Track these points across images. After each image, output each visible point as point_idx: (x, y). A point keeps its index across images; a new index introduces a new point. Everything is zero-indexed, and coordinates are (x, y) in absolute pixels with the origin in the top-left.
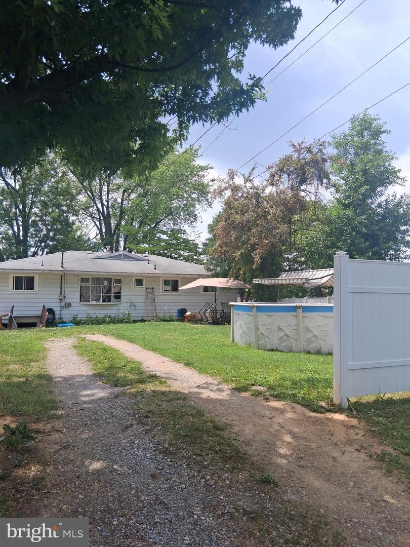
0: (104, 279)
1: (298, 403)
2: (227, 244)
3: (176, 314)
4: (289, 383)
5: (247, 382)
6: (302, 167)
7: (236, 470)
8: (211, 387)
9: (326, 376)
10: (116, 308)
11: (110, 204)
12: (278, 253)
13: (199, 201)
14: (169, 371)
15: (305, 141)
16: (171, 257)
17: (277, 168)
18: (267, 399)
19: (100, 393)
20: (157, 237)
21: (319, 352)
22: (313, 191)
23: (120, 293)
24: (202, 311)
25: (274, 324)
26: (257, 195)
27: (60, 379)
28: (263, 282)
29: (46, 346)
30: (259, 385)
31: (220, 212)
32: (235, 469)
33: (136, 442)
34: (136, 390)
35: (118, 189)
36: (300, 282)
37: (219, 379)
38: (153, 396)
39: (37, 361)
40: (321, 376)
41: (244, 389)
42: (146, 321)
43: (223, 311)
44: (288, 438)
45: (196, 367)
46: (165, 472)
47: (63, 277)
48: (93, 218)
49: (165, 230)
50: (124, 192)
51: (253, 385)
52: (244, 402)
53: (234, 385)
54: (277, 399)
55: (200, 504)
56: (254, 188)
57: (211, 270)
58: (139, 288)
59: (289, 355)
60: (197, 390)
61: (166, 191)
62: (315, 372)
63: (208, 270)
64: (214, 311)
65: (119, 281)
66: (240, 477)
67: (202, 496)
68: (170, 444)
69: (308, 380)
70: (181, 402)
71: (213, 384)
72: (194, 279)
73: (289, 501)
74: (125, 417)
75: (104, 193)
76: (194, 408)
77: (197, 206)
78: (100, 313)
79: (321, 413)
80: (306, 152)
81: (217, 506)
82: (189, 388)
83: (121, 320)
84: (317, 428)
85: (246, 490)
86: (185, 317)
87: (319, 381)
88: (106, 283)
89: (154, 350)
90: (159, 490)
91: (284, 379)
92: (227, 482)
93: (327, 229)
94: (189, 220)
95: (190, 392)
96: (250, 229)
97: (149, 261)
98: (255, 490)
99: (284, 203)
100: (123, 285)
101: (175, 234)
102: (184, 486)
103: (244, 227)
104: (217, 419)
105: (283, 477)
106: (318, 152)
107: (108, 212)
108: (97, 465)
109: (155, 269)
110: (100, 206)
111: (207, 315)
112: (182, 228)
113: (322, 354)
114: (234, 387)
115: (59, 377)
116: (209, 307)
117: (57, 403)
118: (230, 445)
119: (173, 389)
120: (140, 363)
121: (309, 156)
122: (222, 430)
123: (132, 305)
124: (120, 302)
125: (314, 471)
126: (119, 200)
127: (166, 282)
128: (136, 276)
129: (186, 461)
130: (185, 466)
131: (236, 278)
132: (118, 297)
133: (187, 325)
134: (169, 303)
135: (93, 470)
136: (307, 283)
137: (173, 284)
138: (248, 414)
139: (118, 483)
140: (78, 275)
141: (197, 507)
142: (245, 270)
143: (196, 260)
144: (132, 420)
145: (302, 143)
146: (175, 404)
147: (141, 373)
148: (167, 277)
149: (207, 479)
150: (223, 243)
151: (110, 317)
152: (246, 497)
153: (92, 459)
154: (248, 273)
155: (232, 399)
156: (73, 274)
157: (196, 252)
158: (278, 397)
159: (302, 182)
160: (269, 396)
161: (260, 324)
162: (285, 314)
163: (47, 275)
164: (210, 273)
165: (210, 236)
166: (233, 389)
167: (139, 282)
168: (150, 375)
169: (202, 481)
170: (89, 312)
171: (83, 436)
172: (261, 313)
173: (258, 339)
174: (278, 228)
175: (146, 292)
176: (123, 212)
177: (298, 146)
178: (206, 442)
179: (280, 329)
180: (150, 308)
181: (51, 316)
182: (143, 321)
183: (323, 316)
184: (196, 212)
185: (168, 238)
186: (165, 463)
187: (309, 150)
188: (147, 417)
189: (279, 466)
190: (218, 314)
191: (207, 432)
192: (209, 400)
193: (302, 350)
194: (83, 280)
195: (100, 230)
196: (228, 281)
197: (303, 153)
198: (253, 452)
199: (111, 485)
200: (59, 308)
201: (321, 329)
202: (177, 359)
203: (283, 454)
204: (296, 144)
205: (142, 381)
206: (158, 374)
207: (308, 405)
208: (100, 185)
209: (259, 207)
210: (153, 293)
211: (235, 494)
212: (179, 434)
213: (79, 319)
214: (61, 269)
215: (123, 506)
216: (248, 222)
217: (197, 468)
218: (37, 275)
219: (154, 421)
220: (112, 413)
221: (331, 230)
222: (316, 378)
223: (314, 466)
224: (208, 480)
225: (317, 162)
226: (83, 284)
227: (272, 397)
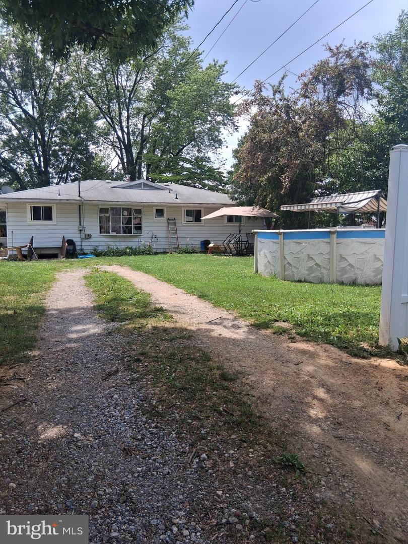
0: (124, 209)
1: (333, 345)
2: (252, 168)
3: (199, 246)
4: (320, 319)
5: (270, 317)
6: (340, 75)
7: (245, 444)
8: (225, 323)
9: (366, 311)
10: (137, 239)
11: (130, 131)
12: (309, 176)
13: (224, 124)
14: (179, 304)
15: (344, 44)
16: (195, 187)
17: (311, 77)
18: (293, 338)
19: (94, 328)
20: (180, 165)
21: (354, 283)
22: (352, 104)
23: (141, 224)
24: (226, 242)
25: (302, 253)
26: (288, 108)
27: (54, 312)
28: (292, 209)
29: (57, 277)
30: (284, 321)
31: (246, 134)
32: (245, 442)
33: (116, 396)
34: (134, 326)
35: (138, 113)
36: (334, 206)
37: (235, 314)
38: (153, 334)
39: (37, 292)
40: (361, 311)
41: (266, 325)
42: (168, 253)
43: (247, 241)
44: (321, 393)
45: (210, 300)
46: (145, 444)
47: (81, 207)
48: (114, 146)
49: (188, 158)
50: (145, 117)
51: (276, 321)
52: (265, 342)
53: (252, 321)
54: (305, 338)
55: (186, 504)
56: (285, 99)
57: (236, 199)
58: (160, 219)
59: (320, 286)
60: (208, 327)
61: (188, 114)
62: (351, 305)
63: (233, 198)
64: (239, 242)
65: (139, 212)
66: (251, 455)
67: (190, 488)
68: (160, 401)
69: (344, 315)
70: (185, 341)
71: (228, 319)
72: (218, 209)
73: (323, 503)
74: (111, 360)
75: (124, 119)
76: (200, 350)
77: (222, 130)
78: (122, 245)
79: (364, 358)
80: (344, 57)
81: (211, 509)
82: (198, 324)
83: (143, 252)
84: (359, 379)
85: (257, 480)
86: (208, 249)
87: (357, 316)
88: (126, 213)
89: (169, 281)
90: (130, 476)
91: (314, 314)
92: (231, 464)
93: (366, 147)
94: (214, 146)
95: (199, 329)
96: (278, 149)
97: (170, 190)
98: (271, 480)
99: (319, 115)
100: (143, 215)
101: (199, 162)
102: (166, 470)
103: (272, 147)
104: (227, 365)
105: (314, 456)
106: (358, 57)
107: (129, 140)
108: (53, 432)
109: (177, 198)
110: (120, 133)
111: (231, 246)
112: (206, 155)
113: (358, 285)
114: (253, 323)
115: (55, 310)
116: (232, 238)
117: (36, 341)
118: (241, 403)
119: (178, 325)
120: (150, 295)
121: (347, 61)
122: (232, 380)
123: (154, 237)
124: (141, 233)
125: (359, 447)
126: (140, 126)
127: (189, 213)
128: (157, 206)
129: (177, 428)
130: (174, 436)
131: (263, 206)
132: (139, 228)
133: (210, 256)
134: (191, 234)
135: (45, 440)
136: (342, 207)
137: (196, 215)
138: (267, 357)
139: (73, 463)
140: (97, 205)
141: (180, 510)
142: (272, 197)
143: (221, 190)
144: (119, 364)
145: (341, 46)
146: (176, 344)
147: (146, 305)
148: (189, 207)
149: (201, 459)
150: (248, 167)
151: (131, 249)
152: (258, 492)
153: (49, 422)
154: (275, 200)
155: (248, 338)
156: (92, 204)
157: (221, 181)
158: (307, 337)
159: (339, 93)
160: (295, 335)
161: (286, 252)
162: (317, 240)
163: (65, 204)
164: (234, 202)
165: (235, 161)
166: (251, 325)
167: (160, 212)
168: (155, 308)
169: (195, 462)
170: (109, 243)
171: (49, 387)
172: (288, 241)
173: (284, 269)
174: (310, 146)
175: (168, 223)
176: (144, 139)
177: (335, 51)
178: (210, 398)
179: (310, 258)
180: (172, 239)
181: (71, 248)
182: (165, 253)
183: (361, 242)
184: (221, 137)
185: (191, 166)
186: (147, 429)
187: (348, 55)
188: (139, 360)
189: (308, 438)
190: (243, 245)
191: (212, 382)
192: (221, 340)
193: (335, 280)
194: (102, 211)
195: (122, 159)
196: (253, 209)
197: (341, 58)
198: (272, 413)
199: (62, 466)
200: (79, 240)
201: (358, 256)
202: (191, 291)
203: (314, 417)
204: (333, 48)
205: (144, 316)
206: (165, 307)
207: (346, 347)
208: (119, 110)
209: (289, 123)
210: (175, 223)
211: (240, 487)
212: (174, 386)
213: (100, 250)
214: (79, 198)
215: (68, 504)
216: (276, 140)
217: (190, 439)
218: (55, 205)
219: (147, 366)
220: (96, 355)
221: (371, 148)
222: (353, 312)
223: (358, 438)
224: (204, 459)
225: (358, 68)
226: (102, 215)
227: (298, 336)
